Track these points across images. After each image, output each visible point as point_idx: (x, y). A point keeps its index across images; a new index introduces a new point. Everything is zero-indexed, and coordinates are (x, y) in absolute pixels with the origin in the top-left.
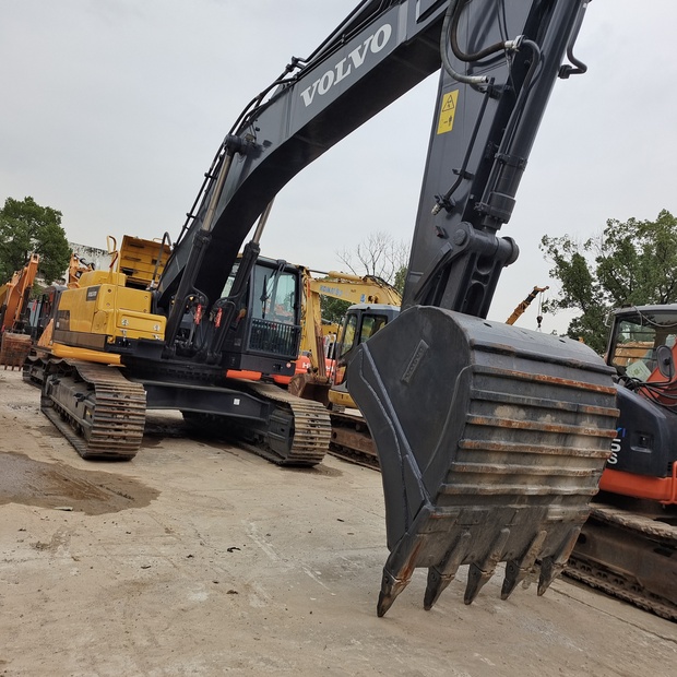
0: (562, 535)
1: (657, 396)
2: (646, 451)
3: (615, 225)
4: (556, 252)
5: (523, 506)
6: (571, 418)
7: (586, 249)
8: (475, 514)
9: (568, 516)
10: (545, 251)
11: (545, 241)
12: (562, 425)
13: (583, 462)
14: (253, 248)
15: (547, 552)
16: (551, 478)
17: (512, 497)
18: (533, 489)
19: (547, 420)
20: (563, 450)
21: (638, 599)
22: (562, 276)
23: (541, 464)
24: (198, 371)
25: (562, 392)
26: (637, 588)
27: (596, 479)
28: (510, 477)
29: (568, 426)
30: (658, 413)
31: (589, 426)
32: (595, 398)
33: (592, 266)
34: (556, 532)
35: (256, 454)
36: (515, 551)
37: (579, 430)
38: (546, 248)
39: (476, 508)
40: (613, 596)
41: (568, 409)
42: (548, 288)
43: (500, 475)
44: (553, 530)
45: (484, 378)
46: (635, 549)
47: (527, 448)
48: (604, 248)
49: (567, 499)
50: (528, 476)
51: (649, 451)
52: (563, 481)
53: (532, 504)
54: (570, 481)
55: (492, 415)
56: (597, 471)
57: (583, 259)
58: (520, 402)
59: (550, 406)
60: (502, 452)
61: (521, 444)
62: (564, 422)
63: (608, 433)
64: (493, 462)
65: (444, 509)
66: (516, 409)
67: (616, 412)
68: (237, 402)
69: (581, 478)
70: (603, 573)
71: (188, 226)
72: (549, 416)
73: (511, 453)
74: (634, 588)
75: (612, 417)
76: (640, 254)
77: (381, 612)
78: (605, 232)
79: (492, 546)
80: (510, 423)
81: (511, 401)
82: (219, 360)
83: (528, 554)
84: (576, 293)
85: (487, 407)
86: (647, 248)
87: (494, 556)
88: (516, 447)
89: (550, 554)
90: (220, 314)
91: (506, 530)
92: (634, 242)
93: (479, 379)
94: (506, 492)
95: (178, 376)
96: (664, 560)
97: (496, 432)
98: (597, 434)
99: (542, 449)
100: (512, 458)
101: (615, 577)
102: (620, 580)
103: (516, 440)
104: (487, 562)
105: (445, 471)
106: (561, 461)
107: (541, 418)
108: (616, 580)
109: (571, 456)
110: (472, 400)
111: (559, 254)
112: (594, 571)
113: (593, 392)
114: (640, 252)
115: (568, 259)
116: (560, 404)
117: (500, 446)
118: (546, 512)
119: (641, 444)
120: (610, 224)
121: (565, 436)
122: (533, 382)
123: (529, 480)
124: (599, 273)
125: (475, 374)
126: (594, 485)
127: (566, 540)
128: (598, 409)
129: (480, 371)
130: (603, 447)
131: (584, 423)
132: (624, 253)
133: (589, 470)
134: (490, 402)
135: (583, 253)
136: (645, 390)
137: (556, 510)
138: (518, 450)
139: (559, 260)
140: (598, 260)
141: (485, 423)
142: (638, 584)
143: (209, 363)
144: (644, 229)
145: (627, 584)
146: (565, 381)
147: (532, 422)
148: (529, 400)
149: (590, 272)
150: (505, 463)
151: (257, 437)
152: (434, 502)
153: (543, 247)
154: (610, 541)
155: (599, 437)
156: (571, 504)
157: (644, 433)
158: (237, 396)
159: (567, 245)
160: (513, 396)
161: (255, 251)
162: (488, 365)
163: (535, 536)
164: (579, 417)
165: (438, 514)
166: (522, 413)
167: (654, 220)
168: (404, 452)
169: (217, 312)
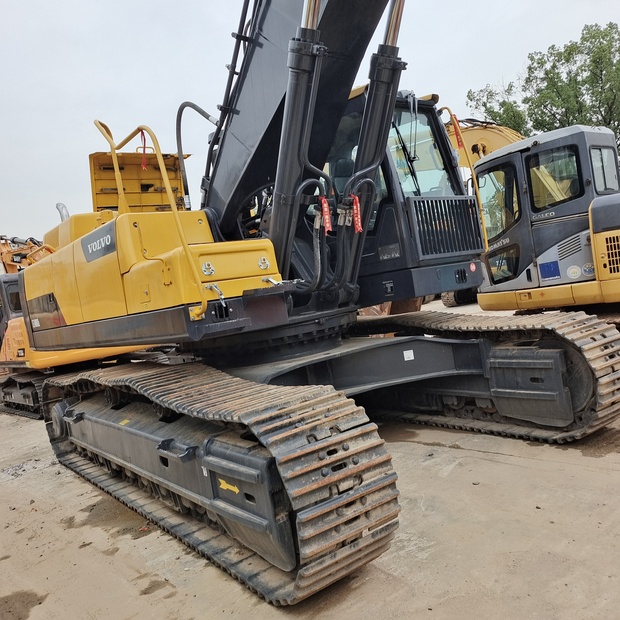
4: (485, 104)
7: (509, 94)
11: (470, 96)
38: (474, 104)
48: (525, 89)
68: (409, 355)
71: (238, 70)
111: (488, 106)
115: (497, 108)
120: (532, 59)
135: (509, 99)
140: (525, 102)
158: (406, 345)
159: (491, 95)
167: (578, 39)
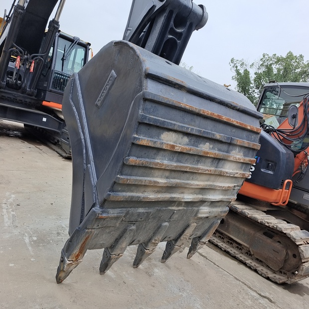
0: (207, 225)
1: (282, 138)
2: (270, 172)
3: (266, 56)
4: (237, 67)
5: (180, 208)
6: (225, 147)
7: (251, 67)
8: (139, 214)
9: (213, 215)
10: (232, 66)
11: (232, 61)
12: (217, 152)
13: (228, 180)
14: (55, 24)
15: (196, 235)
16: (203, 190)
17: (171, 202)
18: (188, 197)
19: (205, 148)
20: (215, 171)
21: (249, 262)
22: (238, 80)
23: (197, 180)
24: (21, 99)
25: (221, 127)
26: (248, 254)
27: (236, 191)
28: (170, 188)
29: (221, 153)
30: (281, 149)
31: (237, 155)
32: (245, 134)
33: (252, 76)
34: (203, 224)
35: (54, 150)
36: (173, 236)
37: (229, 157)
38: (232, 65)
39: (141, 210)
40: (234, 258)
41: (224, 140)
42: (230, 85)
43: (162, 187)
44: (201, 222)
45: (154, 105)
46: (252, 232)
47: (187, 167)
48: (259, 68)
49: (213, 203)
50: (186, 188)
51: (272, 173)
52: (212, 192)
53: (187, 206)
54: (218, 192)
55: (158, 138)
56: (237, 186)
57: (249, 72)
58: (184, 130)
59: (210, 136)
60: (165, 170)
61: (182, 164)
62: (219, 150)
63: (250, 161)
64: (157, 177)
65: (111, 211)
66: (181, 136)
67: (258, 146)
68: (44, 119)
69: (225, 191)
70: (230, 241)
72: (208, 144)
73: (171, 171)
74: (247, 253)
75: (254, 149)
76: (275, 73)
77: (59, 280)
78: (261, 59)
79: (155, 234)
80: (173, 146)
81: (176, 128)
82: (35, 94)
83: (182, 238)
84: (242, 88)
85: (154, 131)
86: (279, 70)
87: (156, 240)
88: (176, 167)
89: (198, 236)
90: (33, 65)
91: (166, 224)
92: (273, 66)
93: (149, 105)
94: (166, 199)
95: (8, 100)
96: (269, 240)
97: (162, 153)
98: (242, 161)
99: (199, 169)
100: (173, 174)
101: (237, 245)
102: (239, 247)
103: (178, 161)
104: (150, 244)
105: (112, 182)
106: (212, 178)
107: (201, 145)
108: (238, 247)
109: (221, 175)
110: (140, 123)
111: (238, 68)
112: (225, 240)
113: (244, 129)
114: (275, 71)
115: (242, 71)
116: (218, 136)
117: (163, 165)
118: (198, 212)
119: (268, 168)
120: (264, 56)
121: (218, 160)
122: (198, 115)
123: (186, 191)
124: (255, 81)
125: (145, 100)
126: (234, 195)
127: (210, 228)
128: (246, 143)
129: (150, 97)
130: (245, 170)
131: (234, 152)
132: (268, 71)
133: (232, 185)
134: (158, 127)
135: (249, 69)
136: (275, 134)
137: (205, 211)
138: (179, 169)
139: (238, 72)
140: (256, 74)
141: (150, 144)
142: (249, 251)
143: (28, 95)
144: (279, 60)
145: (243, 251)
146: (224, 118)
147: (193, 148)
148: (192, 129)
149: (251, 79)
150: (167, 178)
151: (56, 141)
152: (102, 206)
153: (231, 64)
154: (238, 224)
155: (243, 163)
156: (216, 207)
157: (271, 161)
158: (45, 116)
159: (242, 64)
160: (178, 124)
161: (56, 26)
162: (160, 94)
163: (188, 226)
164: (231, 147)
165: (104, 215)
166: (186, 139)
167: (284, 56)
168: (88, 162)
169: (31, 63)
